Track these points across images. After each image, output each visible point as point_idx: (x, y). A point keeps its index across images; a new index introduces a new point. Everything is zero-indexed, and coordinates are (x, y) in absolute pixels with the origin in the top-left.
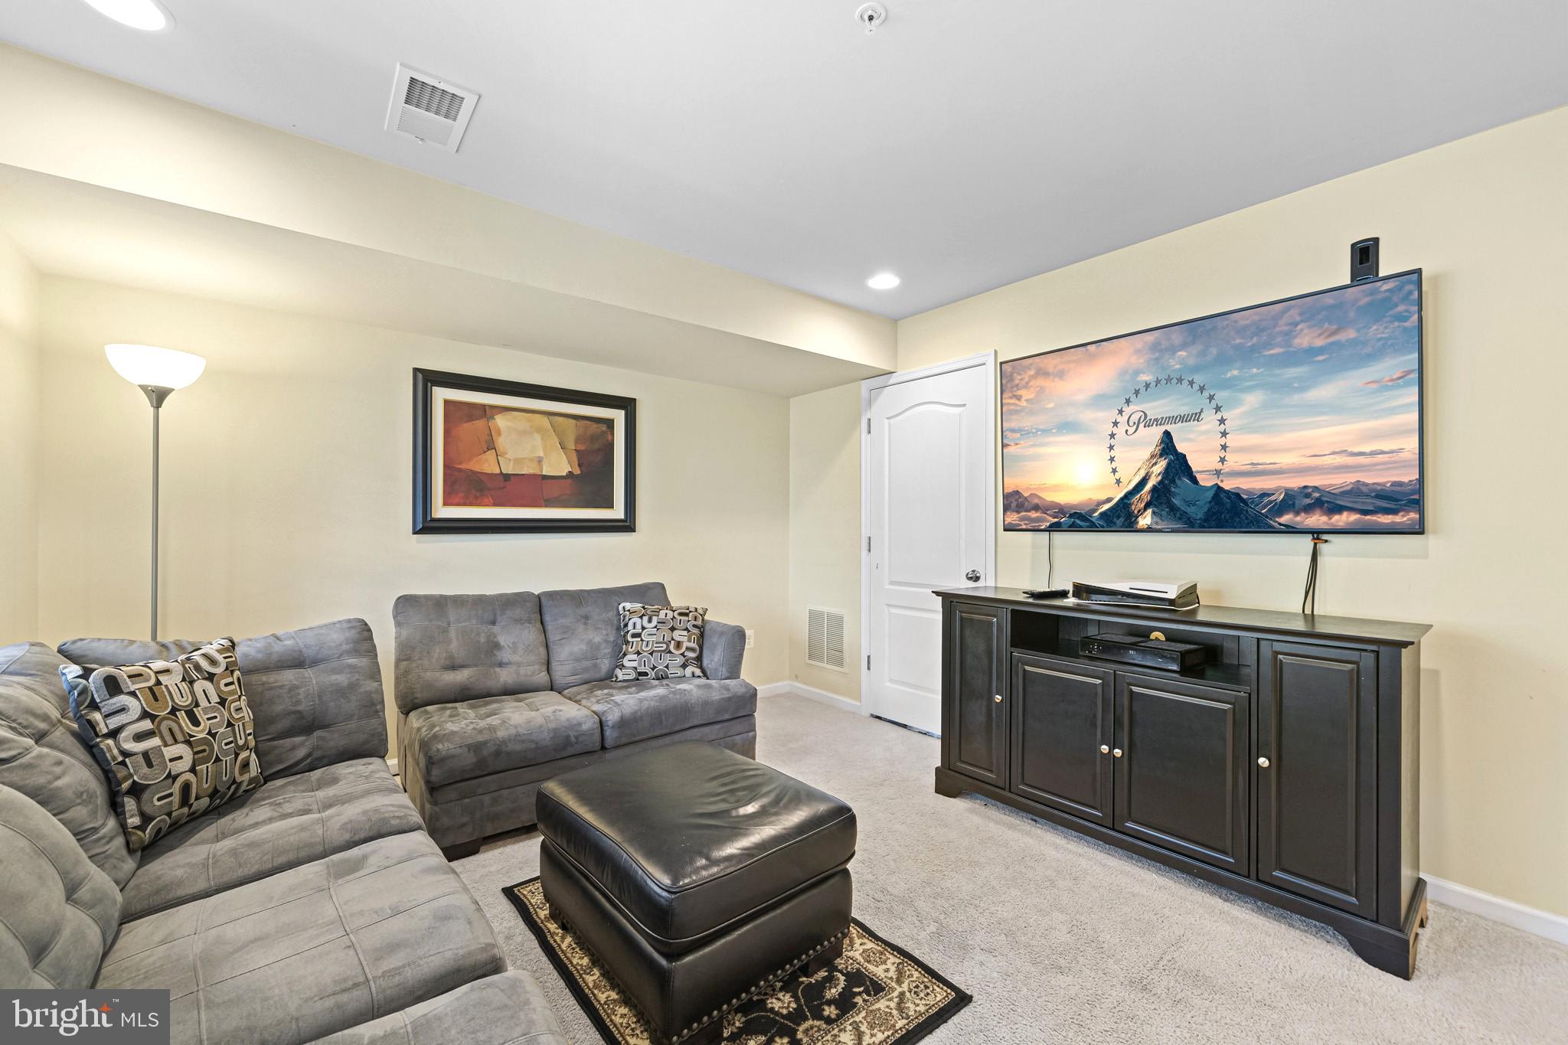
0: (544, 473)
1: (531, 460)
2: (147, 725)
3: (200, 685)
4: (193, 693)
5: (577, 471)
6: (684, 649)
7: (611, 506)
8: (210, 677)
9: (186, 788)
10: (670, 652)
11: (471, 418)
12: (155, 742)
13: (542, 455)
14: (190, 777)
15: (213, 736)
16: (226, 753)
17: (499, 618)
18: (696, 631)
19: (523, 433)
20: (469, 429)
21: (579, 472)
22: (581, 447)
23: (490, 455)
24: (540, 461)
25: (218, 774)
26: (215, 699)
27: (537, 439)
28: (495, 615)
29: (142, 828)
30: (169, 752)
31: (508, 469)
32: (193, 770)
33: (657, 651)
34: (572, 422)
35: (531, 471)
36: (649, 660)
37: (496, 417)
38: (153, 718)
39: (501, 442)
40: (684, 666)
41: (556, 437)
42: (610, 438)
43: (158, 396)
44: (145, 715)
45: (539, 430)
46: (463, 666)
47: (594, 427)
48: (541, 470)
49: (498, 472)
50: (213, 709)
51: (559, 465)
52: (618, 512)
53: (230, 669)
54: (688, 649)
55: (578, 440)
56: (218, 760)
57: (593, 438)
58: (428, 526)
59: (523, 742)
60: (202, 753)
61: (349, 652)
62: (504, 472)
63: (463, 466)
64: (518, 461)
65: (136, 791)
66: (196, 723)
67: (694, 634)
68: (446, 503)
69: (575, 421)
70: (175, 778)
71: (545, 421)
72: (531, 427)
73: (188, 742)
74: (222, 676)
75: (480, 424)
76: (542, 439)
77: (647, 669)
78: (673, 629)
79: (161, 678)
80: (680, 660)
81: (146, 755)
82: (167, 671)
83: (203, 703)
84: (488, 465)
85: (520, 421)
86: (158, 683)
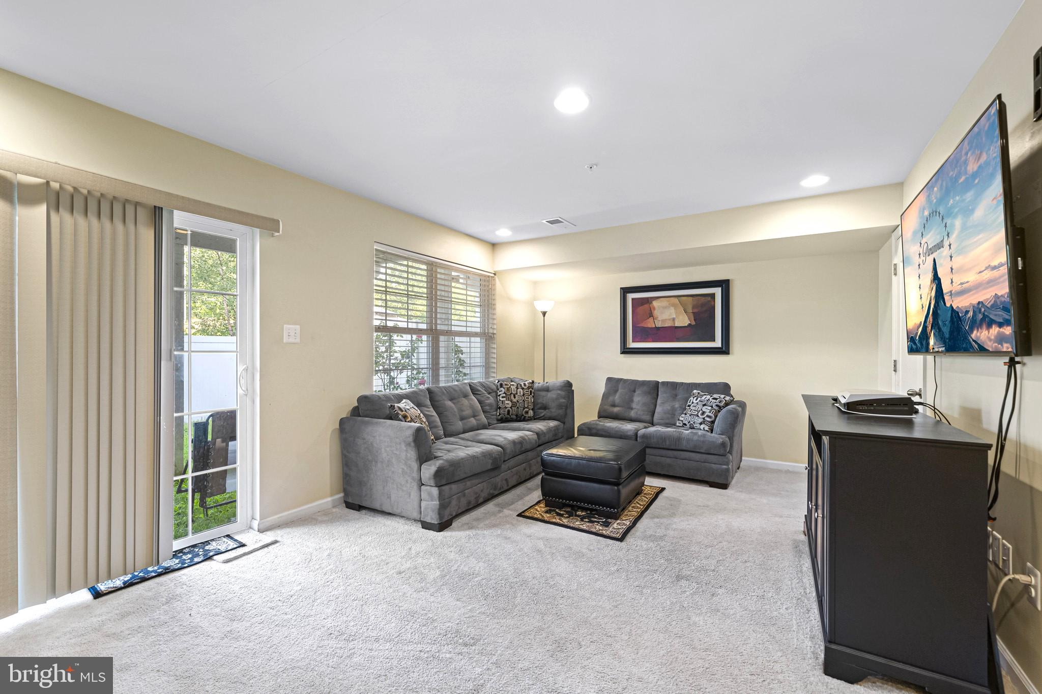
0: (676, 325)
1: (669, 320)
2: (504, 395)
3: (520, 390)
4: (517, 391)
5: (693, 323)
6: (705, 416)
7: (714, 340)
8: (523, 389)
9: (509, 411)
10: (698, 416)
11: (642, 304)
12: (505, 399)
13: (674, 317)
14: (510, 409)
15: (518, 402)
16: (521, 407)
17: (636, 390)
18: (717, 408)
19: (665, 308)
20: (641, 309)
21: (694, 324)
22: (696, 310)
23: (651, 319)
24: (674, 319)
25: (517, 411)
26: (522, 394)
27: (672, 310)
28: (635, 388)
29: (499, 416)
30: (507, 402)
31: (659, 325)
32: (511, 408)
33: (693, 415)
34: (691, 298)
35: (670, 325)
36: (688, 418)
37: (653, 302)
38: (506, 394)
39: (656, 313)
40: (701, 424)
41: (681, 307)
42: (713, 303)
43: (544, 314)
44: (505, 393)
45: (674, 305)
46: (617, 406)
47: (703, 299)
48: (674, 324)
49: (654, 326)
50: (520, 396)
51: (683, 320)
52: (718, 343)
53: (529, 388)
54: (708, 416)
55: (693, 308)
56: (518, 408)
57: (703, 305)
58: (626, 351)
59: (605, 432)
60: (514, 404)
61: (559, 390)
62: (657, 326)
63: (639, 325)
64: (663, 321)
65: (500, 408)
66: (515, 398)
67: (715, 409)
68: (633, 341)
69: (692, 298)
70: (507, 408)
71: (676, 300)
72: (669, 304)
73: (511, 401)
74: (526, 389)
75: (646, 306)
76: (675, 309)
77: (686, 423)
78: (704, 405)
79: (511, 386)
80: (700, 420)
81: (502, 401)
82: (513, 385)
83: (519, 394)
84: (650, 324)
85: (664, 303)
86: (510, 387)
